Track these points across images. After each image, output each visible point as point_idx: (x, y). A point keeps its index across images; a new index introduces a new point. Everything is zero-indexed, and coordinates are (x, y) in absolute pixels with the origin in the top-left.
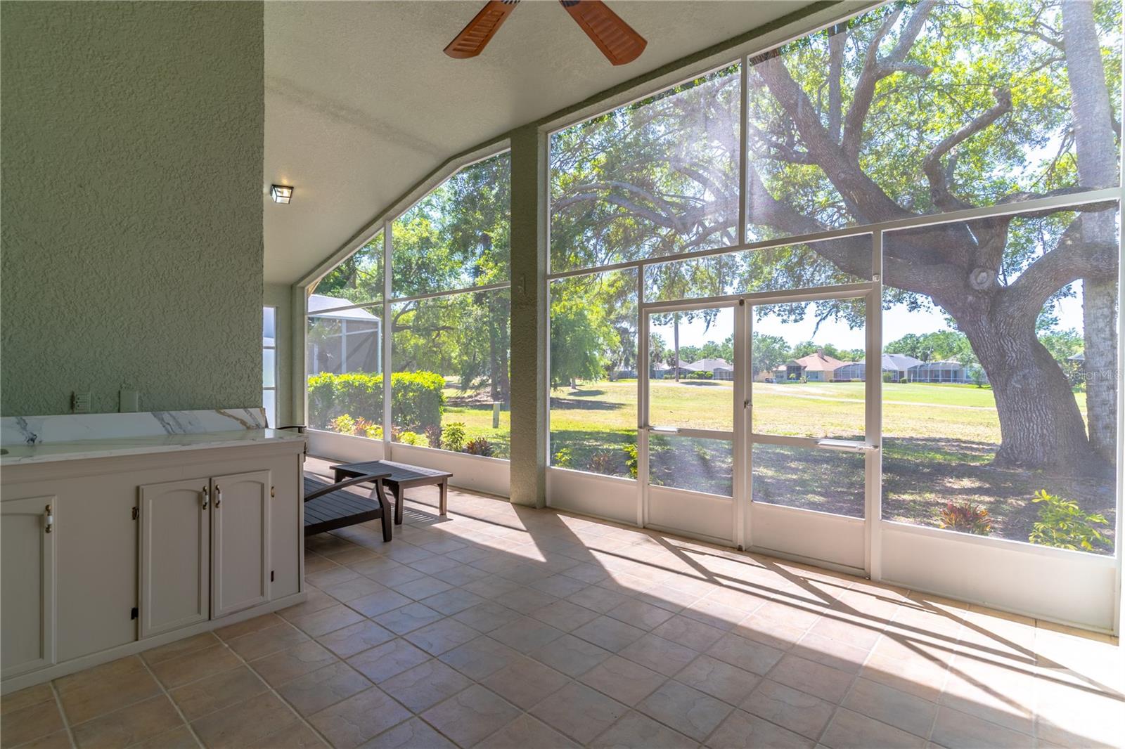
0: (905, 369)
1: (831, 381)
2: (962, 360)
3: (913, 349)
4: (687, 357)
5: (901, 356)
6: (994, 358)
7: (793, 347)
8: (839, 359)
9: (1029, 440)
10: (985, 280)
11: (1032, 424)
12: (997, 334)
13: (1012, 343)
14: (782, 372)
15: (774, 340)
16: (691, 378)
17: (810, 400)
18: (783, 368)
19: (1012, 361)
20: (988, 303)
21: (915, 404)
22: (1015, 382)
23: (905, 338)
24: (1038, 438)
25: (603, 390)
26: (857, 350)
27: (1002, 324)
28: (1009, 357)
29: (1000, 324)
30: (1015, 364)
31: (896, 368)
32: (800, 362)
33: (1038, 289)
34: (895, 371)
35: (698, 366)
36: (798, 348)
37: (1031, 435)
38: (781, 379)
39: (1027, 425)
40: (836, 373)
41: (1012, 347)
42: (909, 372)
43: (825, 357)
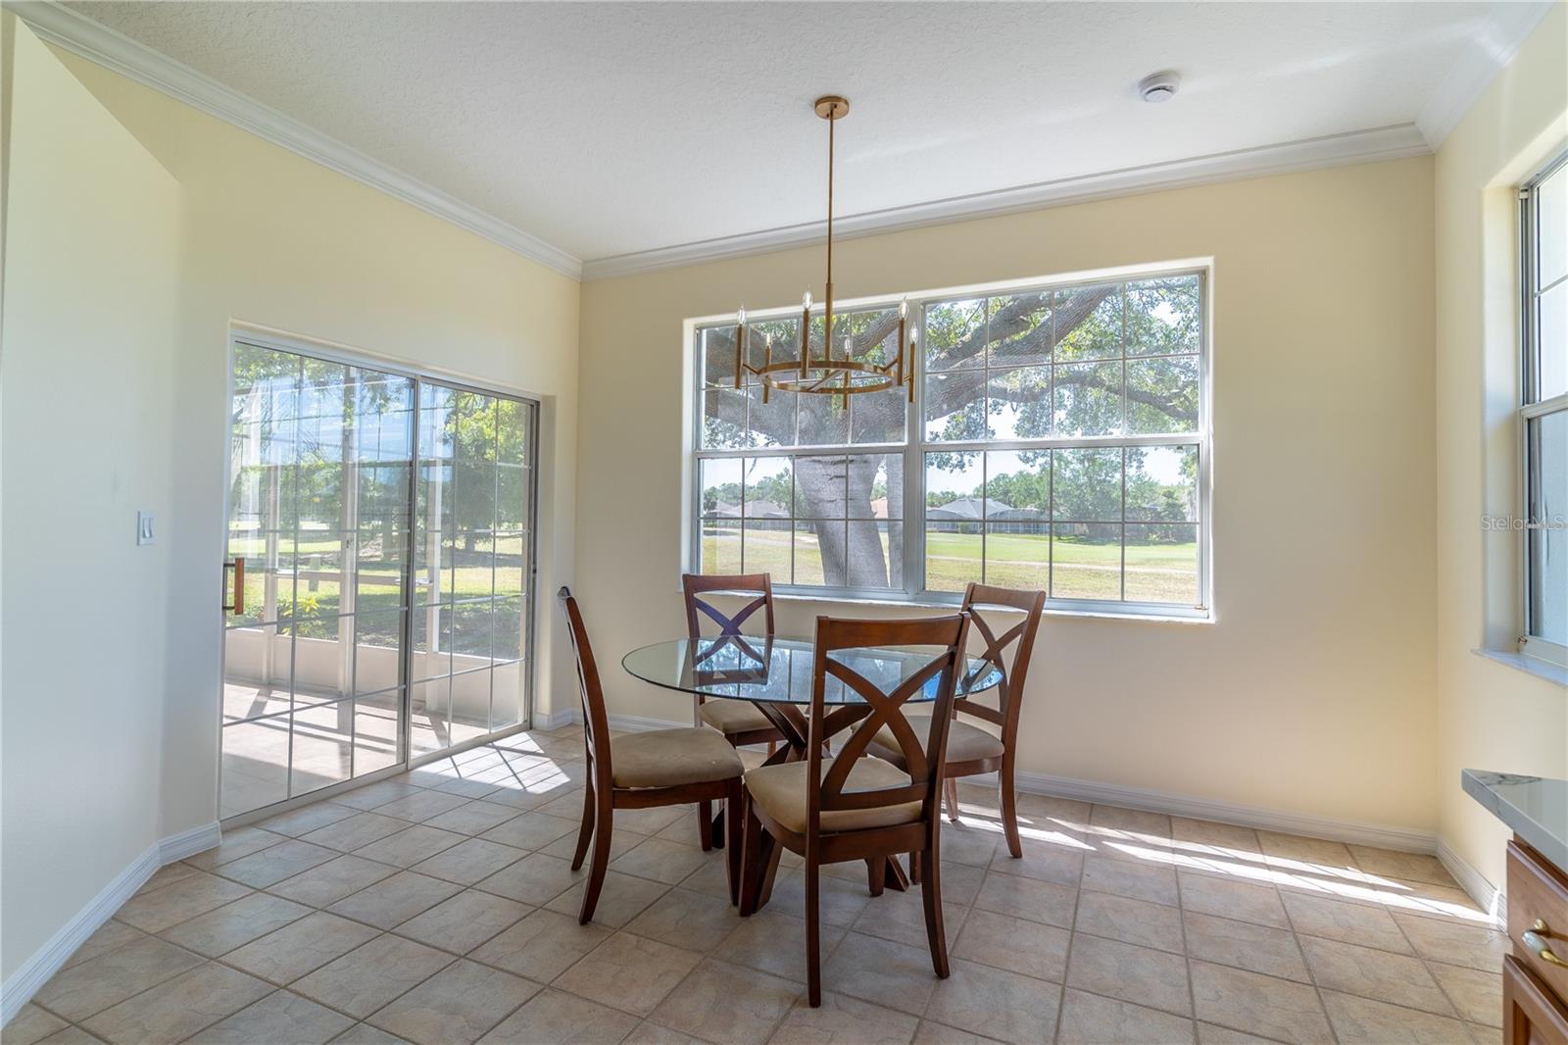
2: (1040, 505)
26: (948, 493)
31: (976, 516)
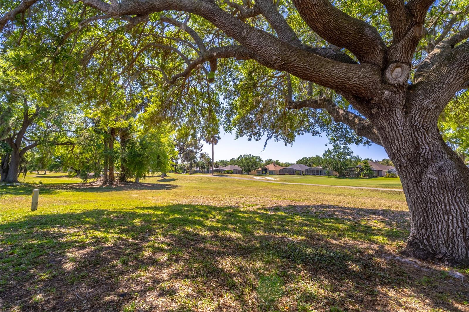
0: (304, 170)
1: (278, 175)
3: (306, 163)
4: (223, 164)
5: (302, 165)
6: (407, 151)
7: (264, 161)
8: (281, 166)
9: (448, 233)
10: (400, 75)
11: (451, 217)
12: (411, 126)
13: (425, 136)
14: (260, 171)
15: (257, 158)
16: (224, 173)
17: (268, 183)
18: (260, 169)
19: (426, 154)
20: (403, 97)
21: (310, 184)
22: (431, 174)
23: (303, 159)
24: (459, 232)
25: (176, 178)
27: (417, 116)
28: (423, 149)
29: (415, 117)
30: (430, 156)
31: (301, 170)
32: (266, 167)
33: (452, 80)
34: (300, 171)
35: (227, 169)
36: (266, 161)
37: (451, 228)
38: (259, 174)
39: (446, 218)
40: (280, 171)
41: (425, 140)
42: (305, 171)
43: (276, 165)
